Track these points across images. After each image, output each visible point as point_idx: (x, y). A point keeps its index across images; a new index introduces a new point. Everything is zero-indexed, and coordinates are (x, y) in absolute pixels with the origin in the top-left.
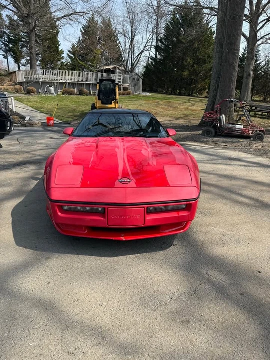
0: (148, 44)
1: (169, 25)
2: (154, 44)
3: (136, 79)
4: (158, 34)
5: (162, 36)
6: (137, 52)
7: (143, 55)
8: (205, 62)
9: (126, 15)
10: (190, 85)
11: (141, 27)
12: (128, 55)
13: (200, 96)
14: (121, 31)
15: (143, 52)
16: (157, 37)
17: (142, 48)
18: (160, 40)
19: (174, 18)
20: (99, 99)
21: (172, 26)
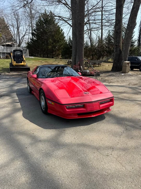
0: (27, 32)
1: (38, 23)
2: (31, 32)
3: (25, 50)
5: (35, 28)
7: (25, 37)
8: (58, 42)
9: (13, 16)
10: (52, 53)
11: (23, 23)
12: (16, 37)
13: (58, 58)
14: (11, 24)
15: (24, 35)
16: (32, 28)
17: (24, 33)
18: (34, 30)
19: (40, 20)
20: (14, 61)
21: (40, 23)
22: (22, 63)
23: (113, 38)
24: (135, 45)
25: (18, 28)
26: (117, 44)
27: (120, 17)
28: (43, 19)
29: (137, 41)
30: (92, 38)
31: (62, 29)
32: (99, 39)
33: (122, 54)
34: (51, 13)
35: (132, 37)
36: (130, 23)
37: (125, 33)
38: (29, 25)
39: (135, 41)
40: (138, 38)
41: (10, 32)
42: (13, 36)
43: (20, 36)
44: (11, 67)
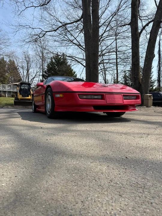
0: (37, 74)
1: (49, 65)
2: (41, 74)
4: (43, 69)
5: (46, 70)
6: (31, 78)
7: (35, 79)
9: (24, 59)
11: (33, 65)
12: (25, 79)
15: (34, 78)
16: (43, 71)
17: (34, 76)
18: (45, 72)
19: (52, 62)
20: (20, 94)
21: (51, 65)
22: (28, 97)
23: (130, 79)
24: (155, 86)
25: (28, 71)
26: (136, 77)
27: (137, 49)
28: (55, 60)
29: (157, 81)
30: (107, 79)
31: (75, 71)
32: (115, 80)
33: (142, 86)
34: (63, 54)
35: (151, 77)
36: (148, 55)
37: (142, 73)
38: (40, 68)
39: (154, 81)
40: (158, 78)
41: (20, 75)
42: (22, 78)
43: (29, 78)
44: (16, 101)
